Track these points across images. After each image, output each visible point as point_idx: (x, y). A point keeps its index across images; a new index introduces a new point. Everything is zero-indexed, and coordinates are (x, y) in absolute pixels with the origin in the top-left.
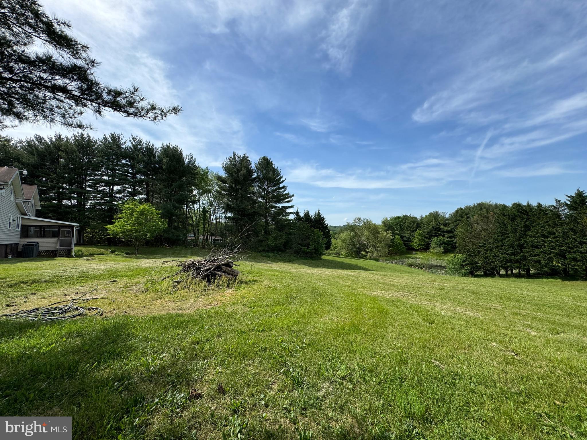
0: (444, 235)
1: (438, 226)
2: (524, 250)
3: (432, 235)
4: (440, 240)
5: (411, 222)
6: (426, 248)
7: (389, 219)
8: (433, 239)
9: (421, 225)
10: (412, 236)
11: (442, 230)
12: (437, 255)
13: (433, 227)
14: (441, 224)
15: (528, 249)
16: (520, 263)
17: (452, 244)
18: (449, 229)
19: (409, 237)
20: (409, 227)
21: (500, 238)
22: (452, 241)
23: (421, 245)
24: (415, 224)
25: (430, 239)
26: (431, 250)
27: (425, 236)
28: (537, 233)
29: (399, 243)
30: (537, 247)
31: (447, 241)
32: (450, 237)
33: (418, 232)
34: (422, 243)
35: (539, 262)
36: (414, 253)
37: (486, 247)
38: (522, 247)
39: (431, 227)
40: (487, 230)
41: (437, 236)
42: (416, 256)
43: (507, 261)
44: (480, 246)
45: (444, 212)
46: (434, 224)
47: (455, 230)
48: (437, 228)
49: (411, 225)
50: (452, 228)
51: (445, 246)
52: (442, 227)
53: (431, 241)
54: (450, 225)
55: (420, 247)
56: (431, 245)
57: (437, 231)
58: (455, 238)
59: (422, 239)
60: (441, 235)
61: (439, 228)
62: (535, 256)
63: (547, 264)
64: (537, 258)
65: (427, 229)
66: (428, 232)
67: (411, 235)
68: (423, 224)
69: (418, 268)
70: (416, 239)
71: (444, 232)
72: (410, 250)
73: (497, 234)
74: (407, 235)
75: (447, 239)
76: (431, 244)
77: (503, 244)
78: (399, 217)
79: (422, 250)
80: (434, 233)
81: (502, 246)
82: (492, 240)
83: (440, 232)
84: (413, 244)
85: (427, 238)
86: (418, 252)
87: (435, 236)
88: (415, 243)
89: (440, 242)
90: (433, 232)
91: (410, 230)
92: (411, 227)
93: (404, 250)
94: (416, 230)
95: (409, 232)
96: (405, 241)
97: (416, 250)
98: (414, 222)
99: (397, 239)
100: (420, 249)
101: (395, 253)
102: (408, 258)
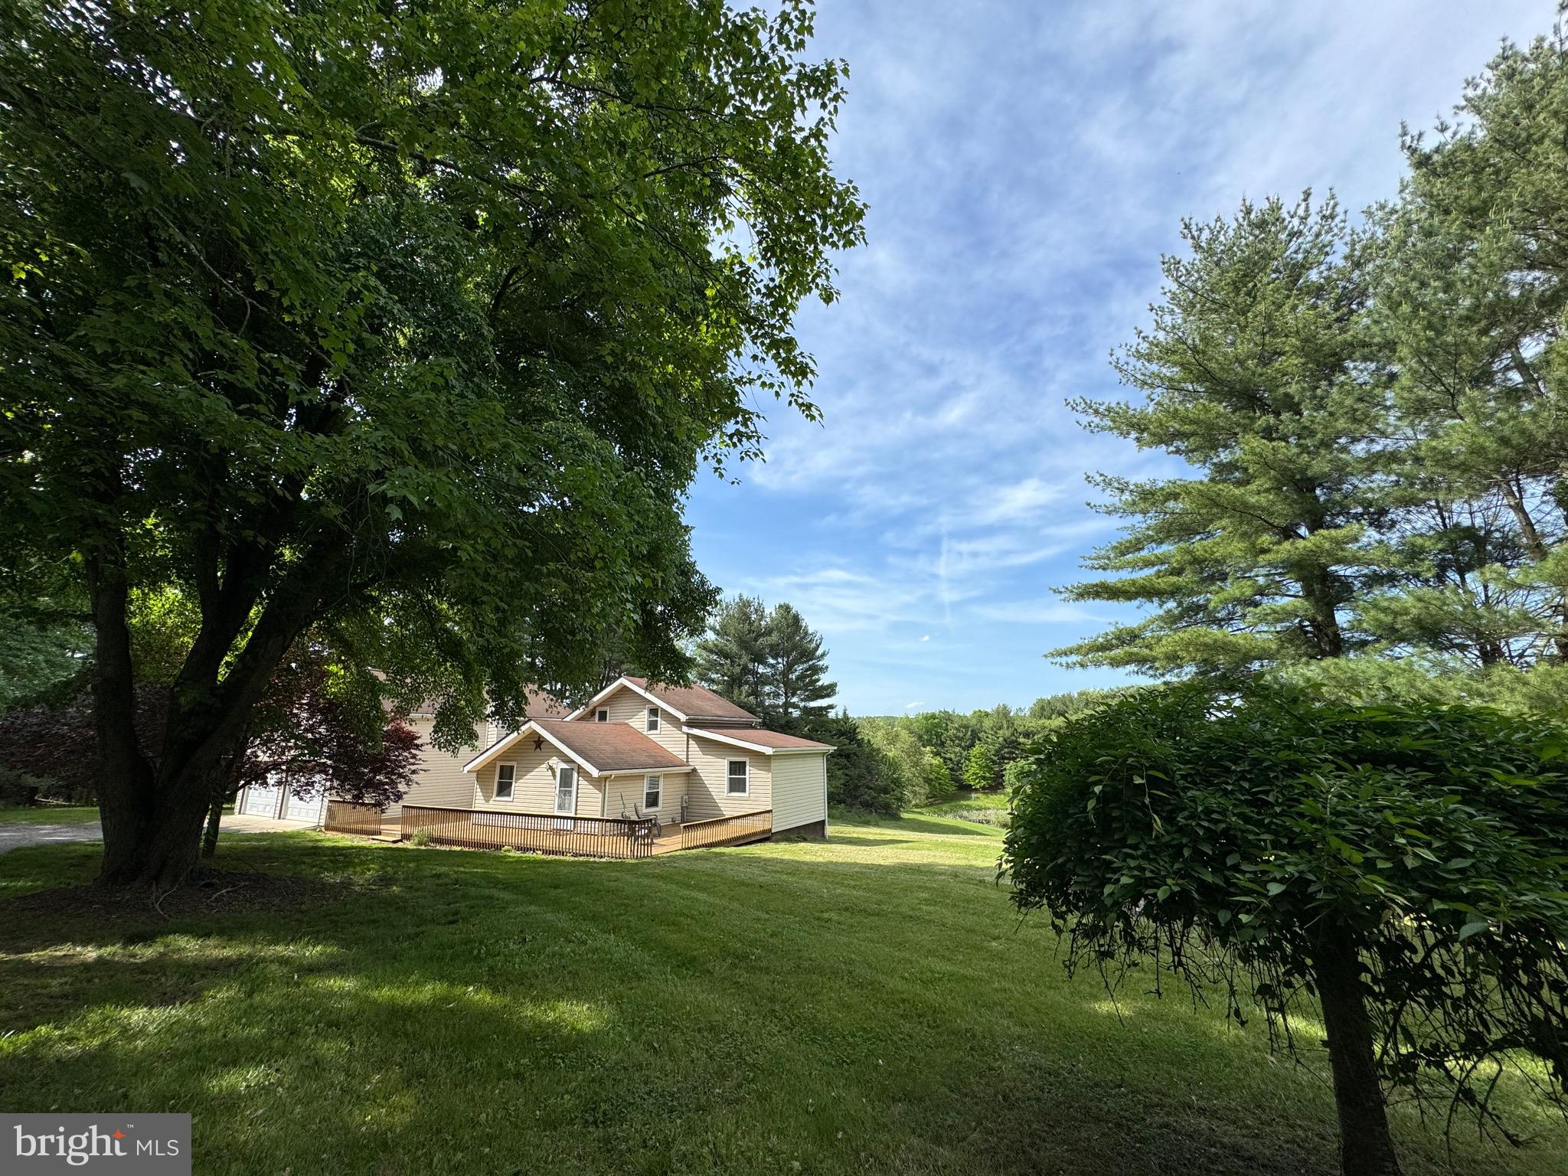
0: (1027, 756)
1: (1014, 738)
3: (1004, 758)
4: (1022, 767)
5: (961, 726)
6: (995, 786)
7: (912, 718)
8: (1007, 767)
9: (980, 735)
10: (966, 759)
11: (1022, 746)
13: (1005, 740)
14: (1020, 734)
19: (959, 762)
20: (957, 738)
23: (984, 778)
24: (969, 733)
25: (1000, 764)
27: (990, 759)
29: (943, 775)
33: (976, 750)
34: (988, 775)
36: (973, 795)
39: (1001, 739)
41: (1014, 759)
42: (980, 803)
45: (1023, 707)
46: (1008, 733)
48: (1013, 742)
49: (961, 735)
52: (1021, 740)
53: (1002, 771)
55: (983, 783)
56: (1006, 778)
57: (1012, 748)
59: (986, 766)
60: (1020, 756)
61: (1016, 741)
65: (993, 744)
67: (964, 755)
68: (986, 733)
70: (974, 765)
71: (1026, 750)
72: (965, 789)
74: (953, 756)
76: (1003, 775)
78: (933, 717)
79: (987, 789)
80: (1008, 753)
83: (1018, 749)
84: (968, 777)
85: (994, 762)
86: (982, 795)
87: (1009, 759)
88: (971, 773)
89: (1021, 771)
90: (1006, 750)
91: (959, 745)
92: (961, 739)
93: (952, 789)
94: (972, 745)
95: (957, 749)
96: (952, 769)
97: (976, 790)
98: (966, 727)
99: (939, 766)
100: (983, 788)
101: (934, 796)
102: (969, 808)
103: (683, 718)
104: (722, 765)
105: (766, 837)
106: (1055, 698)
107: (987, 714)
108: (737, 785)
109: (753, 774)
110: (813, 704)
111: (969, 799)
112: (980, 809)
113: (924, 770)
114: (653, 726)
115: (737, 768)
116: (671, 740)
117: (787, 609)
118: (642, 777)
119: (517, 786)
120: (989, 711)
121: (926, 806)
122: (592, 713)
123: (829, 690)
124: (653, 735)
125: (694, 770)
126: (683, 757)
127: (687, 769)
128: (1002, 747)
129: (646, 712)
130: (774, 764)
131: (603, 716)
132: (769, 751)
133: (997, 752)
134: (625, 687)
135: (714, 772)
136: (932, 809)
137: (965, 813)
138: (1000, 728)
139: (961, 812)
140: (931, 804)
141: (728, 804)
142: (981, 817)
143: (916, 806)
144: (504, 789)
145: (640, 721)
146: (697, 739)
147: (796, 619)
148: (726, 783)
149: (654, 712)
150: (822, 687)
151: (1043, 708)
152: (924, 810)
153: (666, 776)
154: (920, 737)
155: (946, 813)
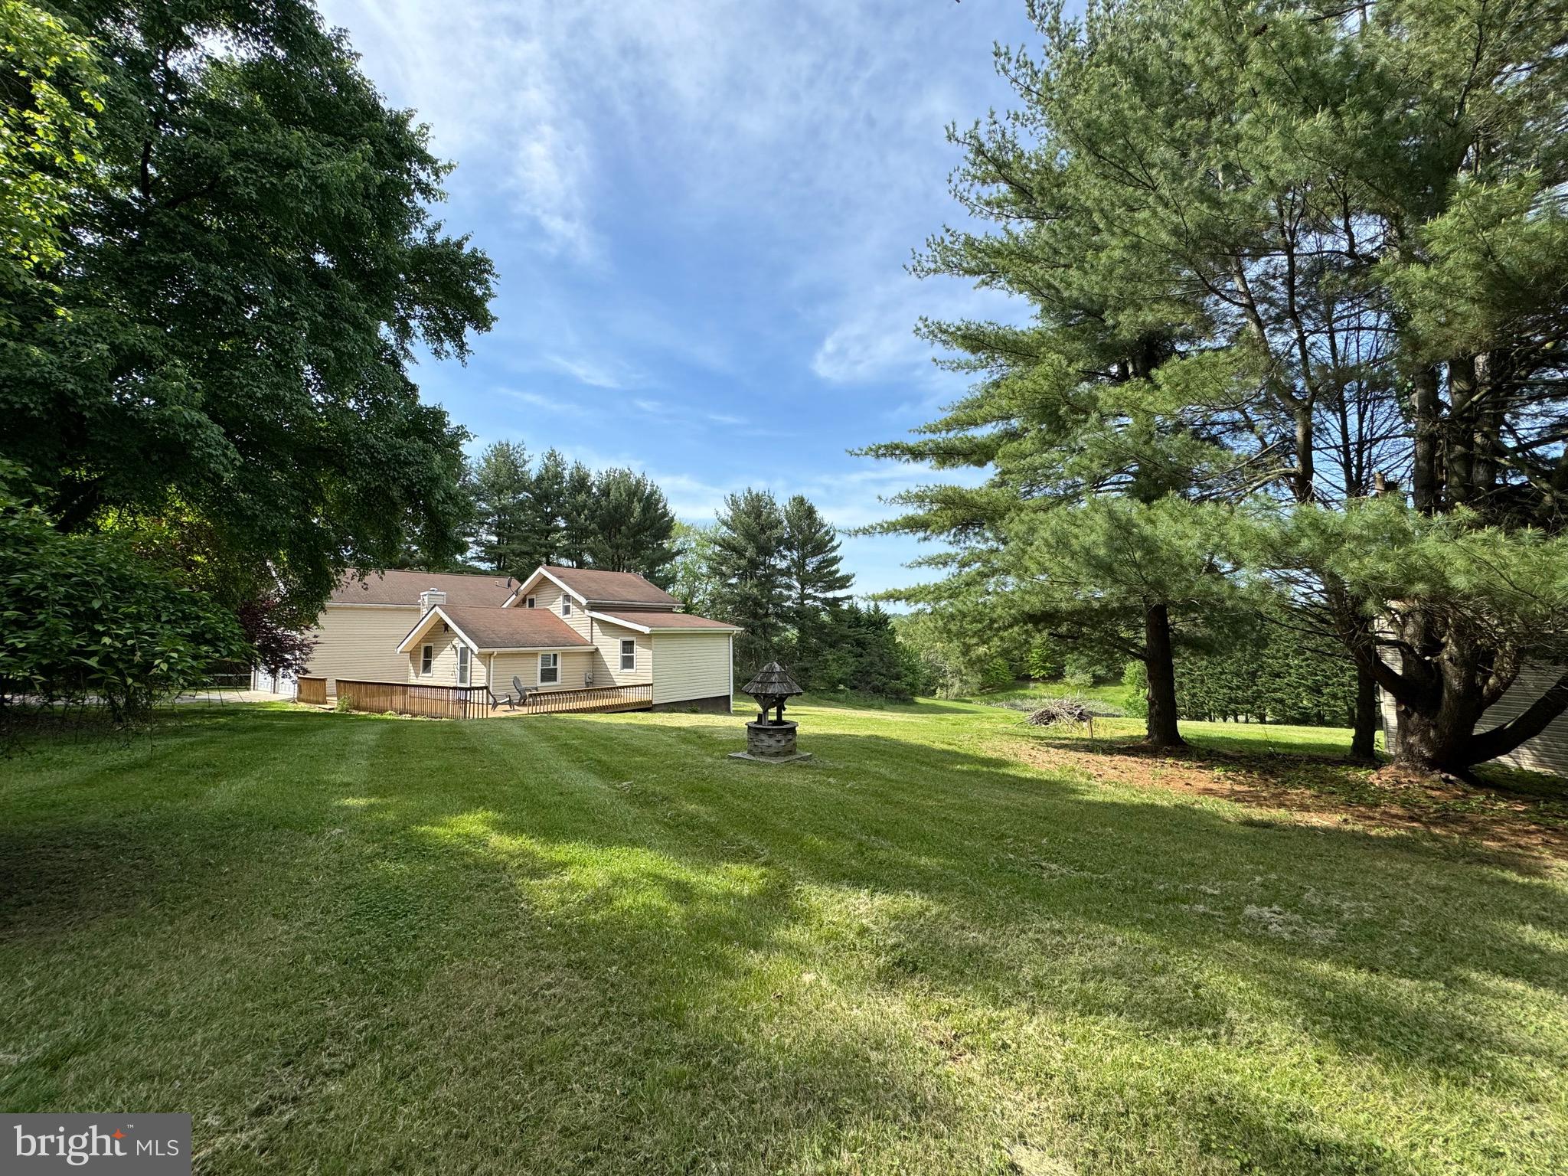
2: (1259, 681)
6: (1056, 676)
8: (1070, 656)
12: (1080, 690)
15: (1263, 680)
16: (1252, 704)
25: (1063, 655)
26: (1068, 679)
28: (1278, 651)
29: (999, 665)
30: (1278, 675)
31: (1098, 659)
34: (1048, 665)
35: (1281, 701)
36: (1032, 685)
38: (1253, 675)
41: (1077, 649)
42: (1037, 692)
43: (1231, 700)
53: (1064, 661)
55: (1043, 672)
56: (1067, 668)
59: (1047, 656)
62: (1275, 690)
63: (1295, 704)
64: (1279, 695)
72: (1024, 678)
76: (1065, 665)
79: (1047, 679)
81: (1221, 673)
84: (1028, 667)
86: (1039, 685)
88: (1032, 663)
93: (1009, 678)
97: (1036, 680)
100: (1043, 677)
102: (1025, 697)
103: (584, 602)
104: (617, 644)
105: (647, 707)
108: (628, 663)
109: (641, 653)
110: (830, 595)
111: (1027, 688)
112: (1034, 697)
114: (567, 610)
115: (628, 646)
116: (580, 622)
117: (801, 501)
118: (535, 654)
119: (435, 663)
122: (524, 601)
123: (844, 582)
124: (567, 619)
125: (597, 650)
126: (588, 638)
127: (591, 649)
129: (561, 598)
130: (653, 641)
131: (532, 603)
132: (646, 630)
134: (545, 578)
135: (610, 650)
136: (985, 697)
137: (1018, 702)
139: (1013, 701)
140: (982, 694)
141: (620, 676)
143: (970, 695)
144: (427, 666)
145: (557, 607)
146: (601, 622)
147: (810, 512)
148: (619, 661)
149: (567, 597)
150: (842, 578)
152: (977, 698)
153: (564, 654)
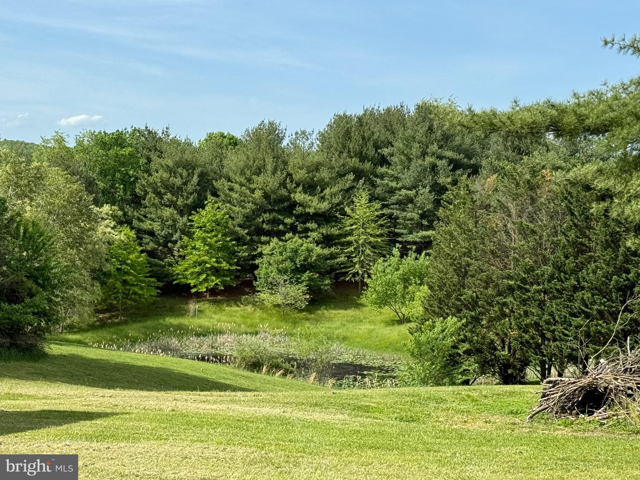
0: (307, 230)
1: (284, 192)
3: (260, 232)
4: (295, 251)
5: (178, 164)
6: (239, 287)
7: (71, 144)
8: (266, 250)
9: (217, 184)
10: (183, 232)
11: (299, 210)
12: (284, 318)
13: (266, 196)
14: (298, 185)
17: (332, 269)
18: (324, 206)
19: (168, 239)
20: (170, 188)
21: (570, 264)
22: (333, 256)
23: (216, 271)
24: (195, 179)
25: (252, 244)
26: (264, 296)
27: (233, 233)
29: (132, 266)
31: (319, 256)
32: (327, 241)
34: (224, 265)
36: (193, 306)
37: (528, 291)
39: (258, 194)
40: (533, 232)
41: (280, 234)
42: (204, 322)
44: (511, 289)
45: (308, 130)
47: (344, 214)
48: (282, 200)
49: (178, 182)
50: (336, 201)
51: (311, 279)
52: (299, 196)
53: (254, 257)
54: (327, 191)
55: (214, 281)
56: (261, 272)
57: (279, 211)
58: (342, 244)
59: (224, 248)
60: (293, 229)
61: (288, 199)
65: (241, 203)
66: (247, 218)
67: (180, 224)
68: (229, 180)
69: (285, 375)
70: (198, 244)
71: (305, 217)
73: (564, 247)
74: (156, 226)
75: (318, 250)
76: (256, 267)
77: (579, 282)
79: (221, 293)
80: (269, 222)
81: (575, 289)
82: (548, 269)
83: (290, 214)
84: (184, 269)
85: (239, 240)
87: (270, 234)
88: (193, 260)
89: (292, 260)
90: (266, 216)
91: (172, 204)
92: (176, 191)
94: (199, 205)
95: (168, 212)
96: (151, 254)
97: (199, 296)
98: (190, 166)
99: (125, 246)
100: (213, 291)
101: (110, 309)
102: (183, 333)
106: (370, 114)
107: (234, 143)
111: (183, 313)
112: (203, 333)
113: (96, 253)
120: (238, 134)
121: (92, 328)
128: (260, 210)
133: (249, 219)
136: (105, 333)
137: (174, 342)
138: (259, 171)
139: (164, 340)
140: (103, 325)
142: (205, 350)
143: (71, 328)
151: (347, 134)
152: (88, 337)
154: (90, 185)
155: (134, 341)
